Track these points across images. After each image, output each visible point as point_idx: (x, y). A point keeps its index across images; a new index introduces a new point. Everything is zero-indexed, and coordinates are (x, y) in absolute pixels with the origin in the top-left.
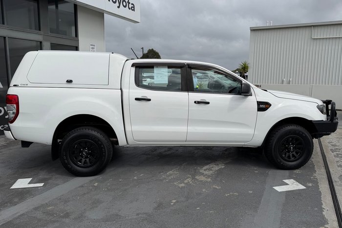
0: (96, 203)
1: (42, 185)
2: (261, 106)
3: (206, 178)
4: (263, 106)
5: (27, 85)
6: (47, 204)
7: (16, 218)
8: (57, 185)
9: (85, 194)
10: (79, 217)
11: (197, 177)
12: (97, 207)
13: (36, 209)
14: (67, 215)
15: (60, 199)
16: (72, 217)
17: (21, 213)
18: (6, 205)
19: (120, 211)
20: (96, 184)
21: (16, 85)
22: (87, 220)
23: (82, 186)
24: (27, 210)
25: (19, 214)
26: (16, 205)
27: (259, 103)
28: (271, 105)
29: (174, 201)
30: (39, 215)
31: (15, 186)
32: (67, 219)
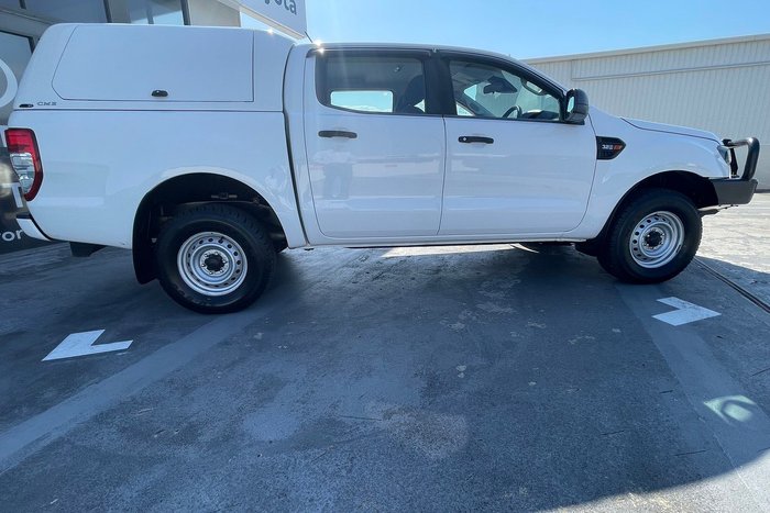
0: (268, 389)
1: (126, 345)
2: (606, 147)
3: (500, 305)
4: (609, 148)
5: (54, 104)
6: (133, 399)
7: (34, 459)
8: (165, 342)
9: (234, 363)
10: (227, 439)
11: (479, 306)
12: (271, 399)
13: (101, 419)
14: (190, 434)
15: (172, 382)
16: (206, 437)
17: (55, 436)
18: (17, 411)
19: (334, 406)
20: (259, 335)
21: (26, 106)
22: (250, 446)
23: (226, 343)
24: (74, 425)
25: (47, 442)
26: (45, 409)
27: (601, 141)
28: (624, 145)
29: (462, 368)
30: (108, 439)
31: (57, 353)
32: (191, 449)
